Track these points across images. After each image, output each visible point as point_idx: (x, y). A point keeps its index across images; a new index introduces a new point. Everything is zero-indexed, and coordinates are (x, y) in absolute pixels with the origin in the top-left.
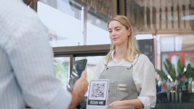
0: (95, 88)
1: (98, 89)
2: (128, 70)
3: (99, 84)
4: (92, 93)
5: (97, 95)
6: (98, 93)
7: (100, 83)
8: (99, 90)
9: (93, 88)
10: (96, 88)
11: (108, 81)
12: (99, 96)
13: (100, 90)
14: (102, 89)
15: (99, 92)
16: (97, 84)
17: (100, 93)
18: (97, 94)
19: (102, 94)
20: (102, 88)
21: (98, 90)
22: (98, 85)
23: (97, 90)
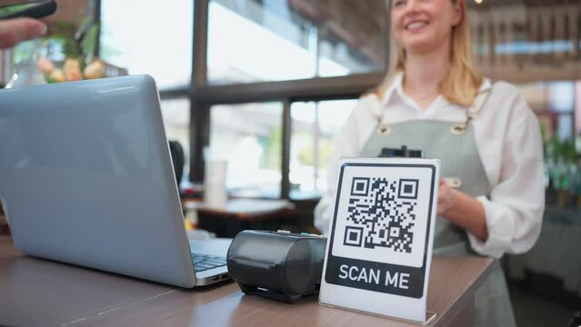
0: (362, 200)
1: (381, 207)
2: (457, 132)
3: (385, 182)
4: (351, 223)
5: (377, 240)
6: (377, 229)
7: (392, 175)
8: (387, 212)
9: (352, 201)
10: (370, 201)
11: (433, 168)
12: (383, 244)
13: (393, 213)
14: (403, 210)
15: (387, 220)
16: (372, 182)
17: (389, 229)
18: (373, 232)
19: (403, 231)
20: (400, 201)
21: (378, 210)
22: (382, 185)
23: (373, 210)
